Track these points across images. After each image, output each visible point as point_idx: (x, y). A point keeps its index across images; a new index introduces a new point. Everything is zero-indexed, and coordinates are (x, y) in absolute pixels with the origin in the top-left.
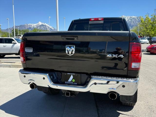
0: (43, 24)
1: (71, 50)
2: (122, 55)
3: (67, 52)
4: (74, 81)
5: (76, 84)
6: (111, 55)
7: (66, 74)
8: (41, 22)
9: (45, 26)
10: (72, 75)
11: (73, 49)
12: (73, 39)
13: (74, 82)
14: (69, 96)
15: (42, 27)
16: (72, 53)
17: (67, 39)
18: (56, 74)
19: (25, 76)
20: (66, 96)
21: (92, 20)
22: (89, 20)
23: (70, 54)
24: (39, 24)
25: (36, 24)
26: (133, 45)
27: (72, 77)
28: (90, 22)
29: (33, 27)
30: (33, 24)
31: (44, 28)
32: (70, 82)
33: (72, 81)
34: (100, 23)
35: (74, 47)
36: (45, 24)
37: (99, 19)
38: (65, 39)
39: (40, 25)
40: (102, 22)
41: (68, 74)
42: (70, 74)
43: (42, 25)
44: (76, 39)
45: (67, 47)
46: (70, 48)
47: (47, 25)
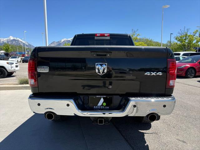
0: (15, 38)
1: (103, 68)
2: (161, 73)
3: (97, 71)
4: (105, 104)
5: (108, 108)
6: (149, 73)
7: (94, 97)
8: (12, 37)
9: (18, 41)
10: (102, 98)
11: (105, 67)
12: (106, 55)
13: (105, 106)
14: (103, 124)
15: (14, 42)
16: (103, 72)
17: (97, 55)
18: (81, 98)
19: (39, 105)
20: (99, 124)
21: (98, 35)
22: (94, 35)
23: (101, 73)
24: (10, 39)
25: (6, 39)
26: (170, 61)
27: (102, 100)
28: (95, 37)
29: (3, 41)
30: (3, 39)
31: (16, 43)
32: (100, 106)
33: (102, 105)
34: (106, 39)
35: (105, 64)
36: (18, 39)
37: (106, 35)
38: (95, 55)
39: (12, 40)
40: (108, 38)
41: (97, 96)
42: (99, 96)
43: (14, 40)
44: (108, 55)
45: (97, 64)
46: (101, 66)
47: (20, 40)
